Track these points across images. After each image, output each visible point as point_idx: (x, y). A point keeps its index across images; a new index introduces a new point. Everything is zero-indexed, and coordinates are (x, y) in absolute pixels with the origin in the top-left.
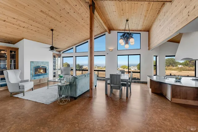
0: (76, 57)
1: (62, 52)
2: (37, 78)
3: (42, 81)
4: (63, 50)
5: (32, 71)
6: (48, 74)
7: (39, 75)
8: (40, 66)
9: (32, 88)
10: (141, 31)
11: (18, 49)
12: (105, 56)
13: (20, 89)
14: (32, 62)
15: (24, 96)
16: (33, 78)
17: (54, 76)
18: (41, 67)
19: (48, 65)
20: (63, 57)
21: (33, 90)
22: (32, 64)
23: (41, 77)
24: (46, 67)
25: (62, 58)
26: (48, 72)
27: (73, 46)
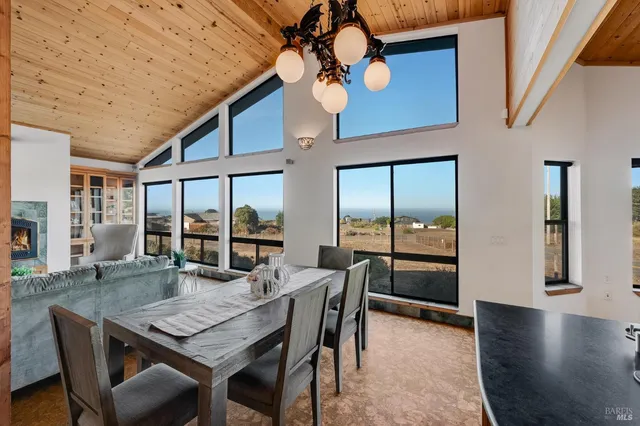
0: (182, 181)
6: (44, 252)
10: (454, 17)
12: (281, 172)
20: (146, 184)
25: (143, 188)
27: (171, 136)
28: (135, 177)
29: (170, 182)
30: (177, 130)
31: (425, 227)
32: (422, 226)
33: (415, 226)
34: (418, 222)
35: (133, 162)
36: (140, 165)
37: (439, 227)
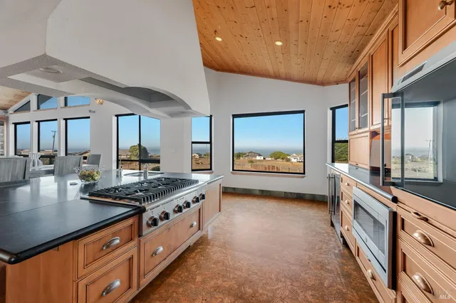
12: (89, 117)
20: (16, 124)
28: (7, 119)
29: (29, 123)
31: (264, 159)
32: (262, 158)
33: (258, 158)
34: (260, 155)
35: (5, 109)
36: (10, 111)
37: (273, 159)
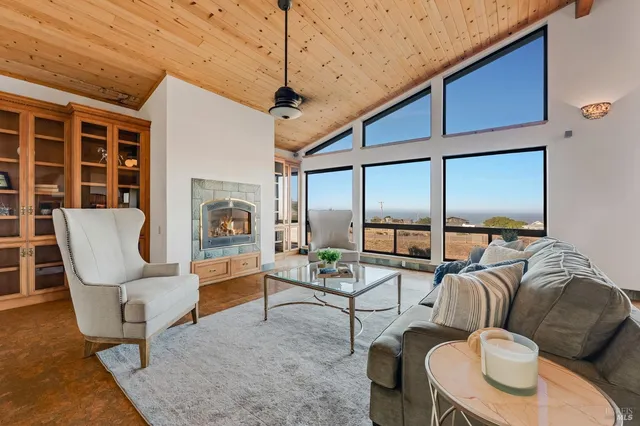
0: (364, 166)
1: (302, 153)
2: (217, 253)
3: (233, 267)
4: (307, 144)
5: (196, 222)
6: (259, 240)
7: (225, 243)
8: (227, 203)
9: (193, 311)
11: (147, 125)
13: (123, 321)
14: (196, 182)
15: (143, 365)
16: (202, 253)
17: (278, 249)
18: (231, 205)
19: (257, 201)
20: (307, 173)
21: (195, 323)
22: (198, 190)
23: (233, 251)
24: (249, 207)
25: (304, 176)
26: (259, 229)
27: (352, 118)
29: (350, 168)
30: (362, 112)
35: (296, 150)
